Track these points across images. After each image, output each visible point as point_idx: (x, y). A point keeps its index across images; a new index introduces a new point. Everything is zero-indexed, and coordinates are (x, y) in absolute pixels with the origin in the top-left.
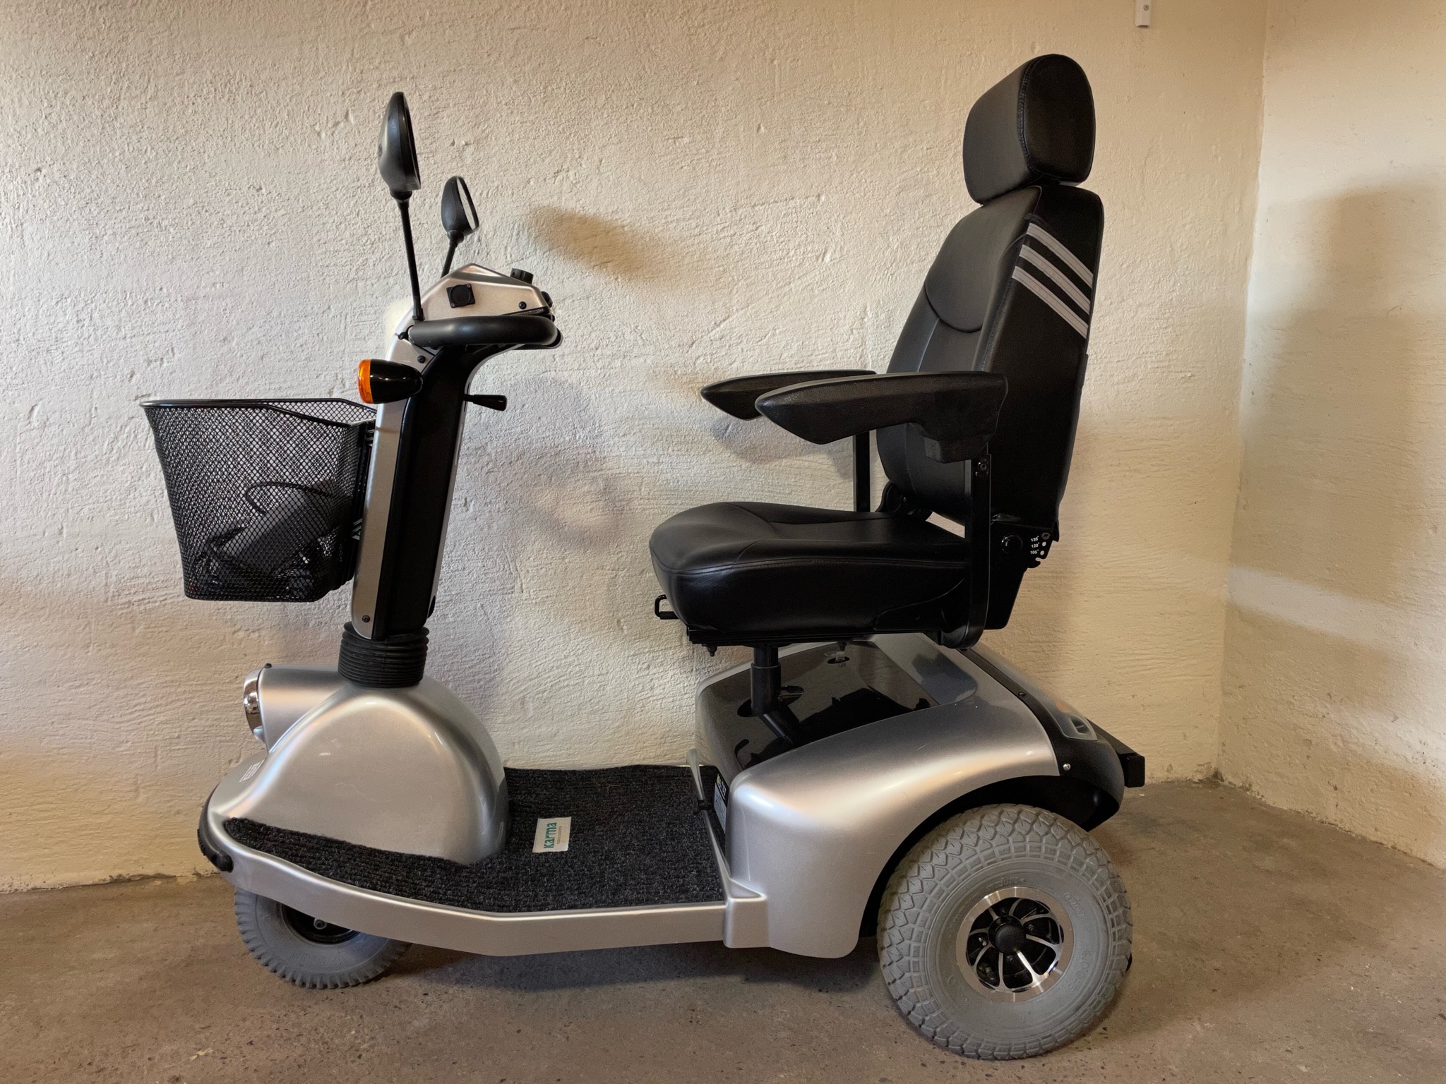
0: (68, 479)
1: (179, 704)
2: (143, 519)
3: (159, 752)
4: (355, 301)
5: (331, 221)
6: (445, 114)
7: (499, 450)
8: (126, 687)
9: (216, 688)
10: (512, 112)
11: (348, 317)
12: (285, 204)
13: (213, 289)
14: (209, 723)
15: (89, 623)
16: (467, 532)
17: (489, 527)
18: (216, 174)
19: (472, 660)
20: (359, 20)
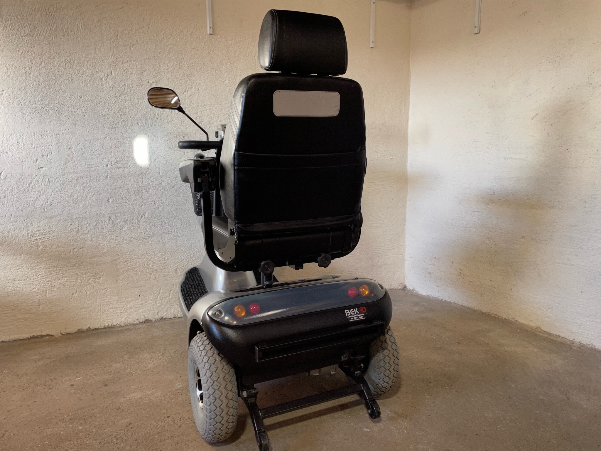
0: (14, 197)
1: (54, 274)
2: (41, 210)
3: (47, 292)
4: (115, 135)
5: (106, 108)
6: (145, 72)
7: (166, 185)
8: (35, 269)
9: (68, 268)
10: (168, 72)
11: (113, 140)
12: (90, 102)
13: (65, 131)
14: (65, 281)
15: (22, 247)
16: (156, 213)
17: (163, 211)
18: (66, 92)
19: (158, 256)
20: (115, 42)
